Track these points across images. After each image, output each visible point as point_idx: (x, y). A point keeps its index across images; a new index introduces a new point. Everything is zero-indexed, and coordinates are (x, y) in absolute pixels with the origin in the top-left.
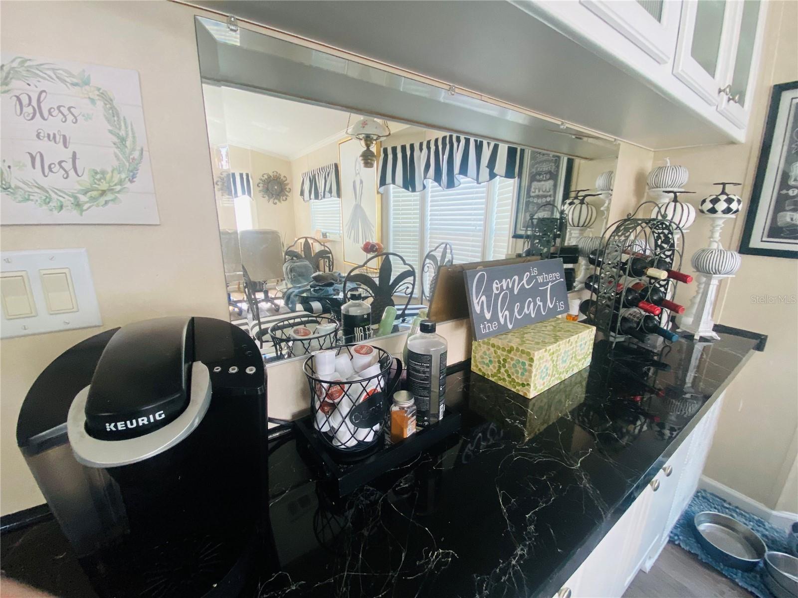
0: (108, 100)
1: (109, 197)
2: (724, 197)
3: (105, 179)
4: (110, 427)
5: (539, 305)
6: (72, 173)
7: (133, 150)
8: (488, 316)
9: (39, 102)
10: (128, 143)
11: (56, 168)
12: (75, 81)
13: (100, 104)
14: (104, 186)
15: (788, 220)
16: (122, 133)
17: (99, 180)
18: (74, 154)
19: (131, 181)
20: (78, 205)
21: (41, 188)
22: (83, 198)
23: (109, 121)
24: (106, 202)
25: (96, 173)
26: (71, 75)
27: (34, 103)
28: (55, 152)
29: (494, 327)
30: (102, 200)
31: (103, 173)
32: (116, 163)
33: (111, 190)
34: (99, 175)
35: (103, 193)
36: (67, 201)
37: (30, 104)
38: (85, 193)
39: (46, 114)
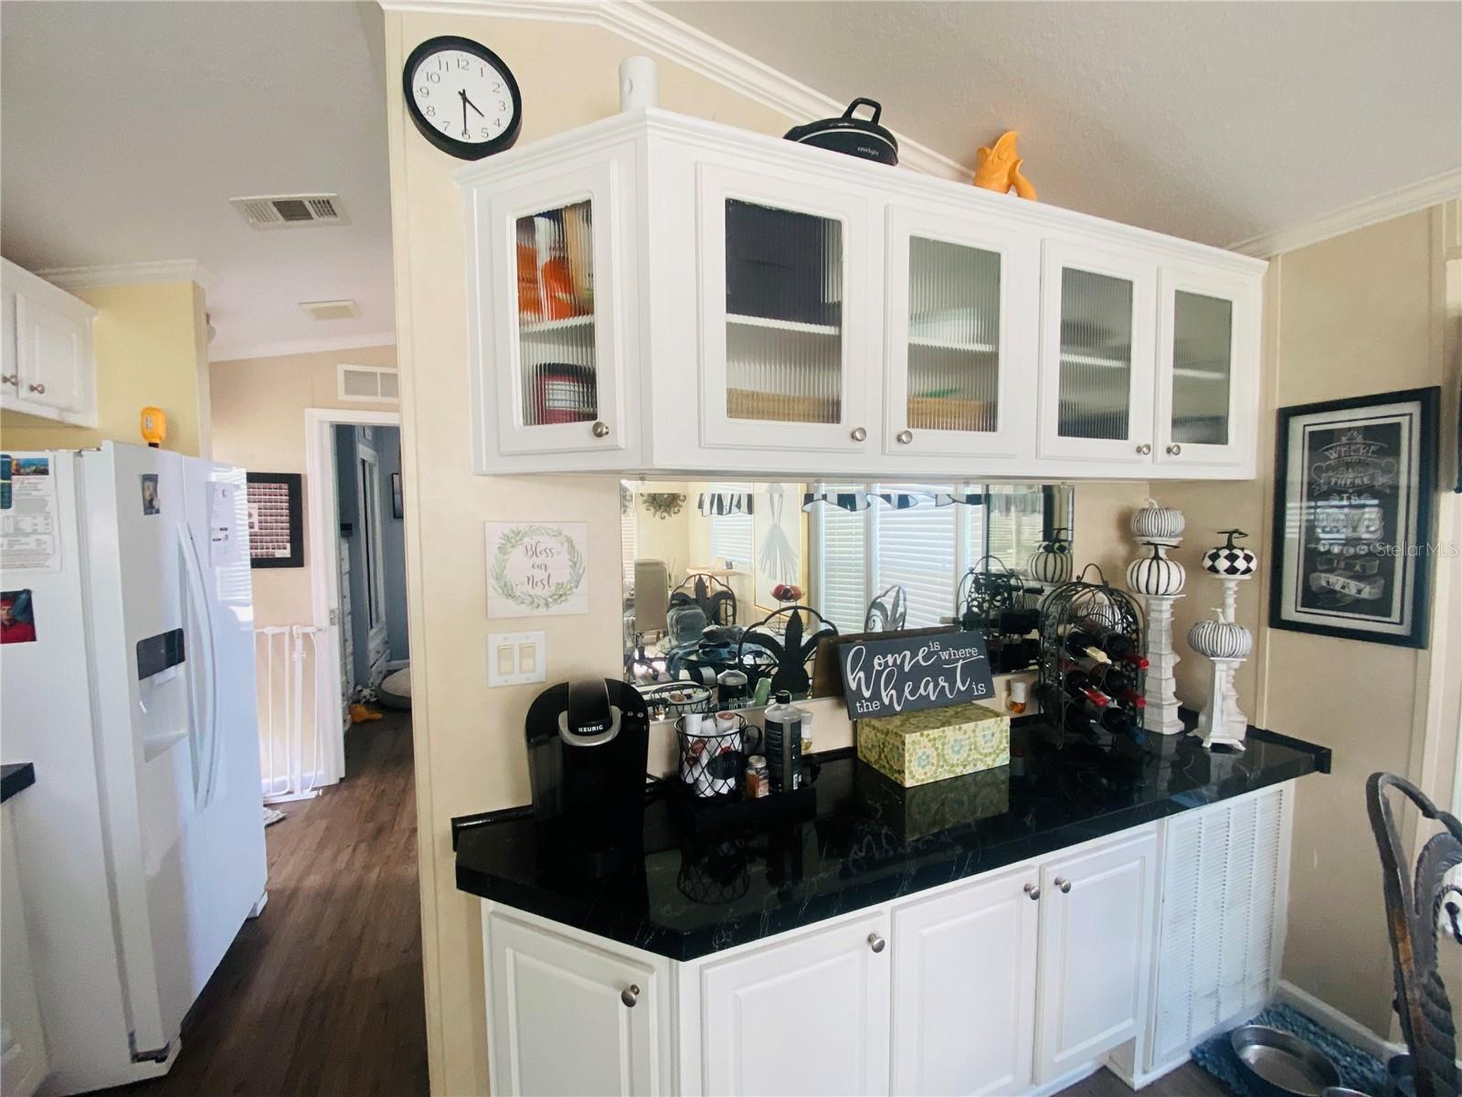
0: (570, 541)
1: (563, 598)
2: (1225, 552)
3: (563, 587)
4: (580, 730)
5: (943, 687)
6: (547, 587)
7: (580, 569)
8: (867, 694)
9: (535, 547)
10: (578, 566)
11: (539, 584)
12: (554, 533)
13: (566, 544)
14: (562, 592)
15: (1324, 584)
16: (575, 559)
17: (560, 588)
18: (549, 575)
19: (577, 587)
20: (547, 604)
21: (530, 596)
22: (550, 600)
23: (569, 553)
24: (562, 601)
25: (559, 584)
26: (553, 531)
27: (533, 549)
28: (540, 575)
29: (875, 705)
30: (559, 601)
31: (563, 584)
32: (569, 578)
33: (565, 594)
34: (560, 585)
35: (561, 596)
36: (542, 602)
37: (531, 549)
38: (551, 597)
39: (538, 554)
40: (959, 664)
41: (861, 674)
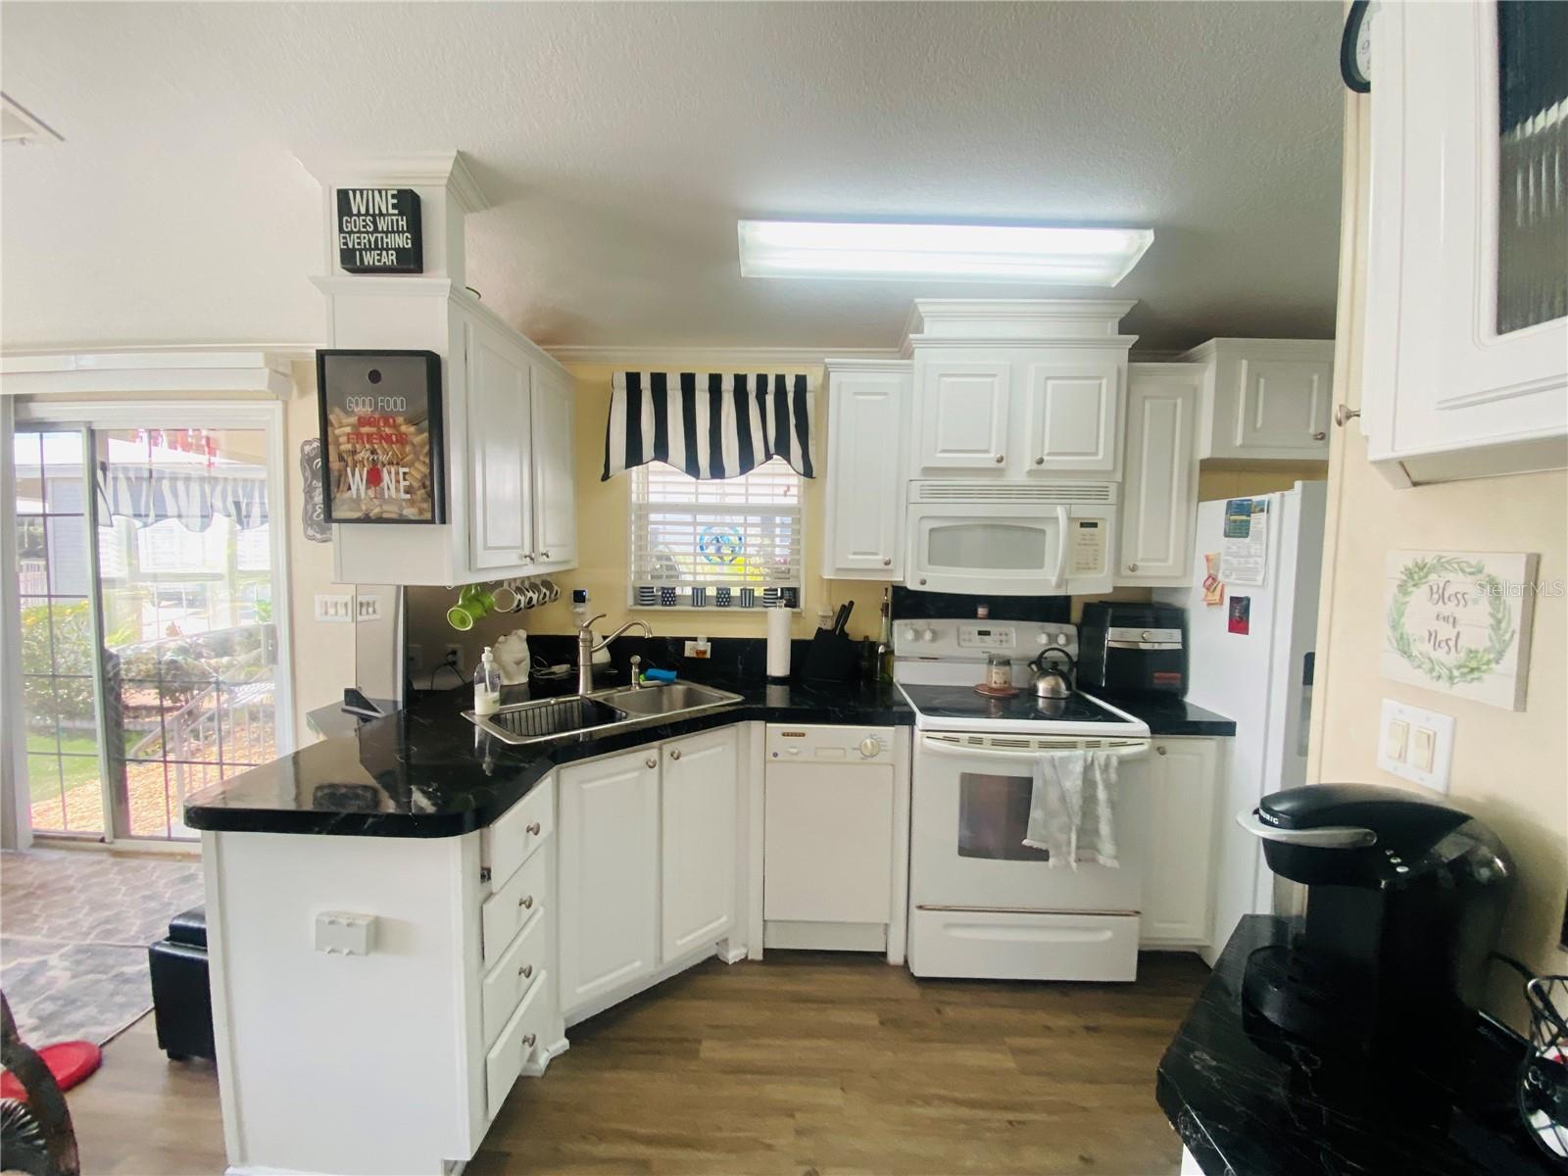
3: (1476, 657)
6: (1453, 649)
7: (1506, 632)
9: (1444, 589)
11: (1443, 644)
12: (1472, 570)
14: (1474, 664)
16: (1500, 616)
17: (1472, 658)
18: (1459, 633)
19: (1497, 663)
20: (1451, 678)
21: (1430, 659)
22: (1456, 673)
23: (1491, 604)
24: (1473, 679)
25: (1471, 652)
26: (1470, 566)
27: (1440, 591)
28: (1446, 631)
30: (1469, 677)
31: (1477, 652)
32: (1488, 644)
33: (1478, 669)
35: (1472, 670)
36: (1445, 672)
37: (1437, 592)
38: (1459, 667)
39: (1446, 600)
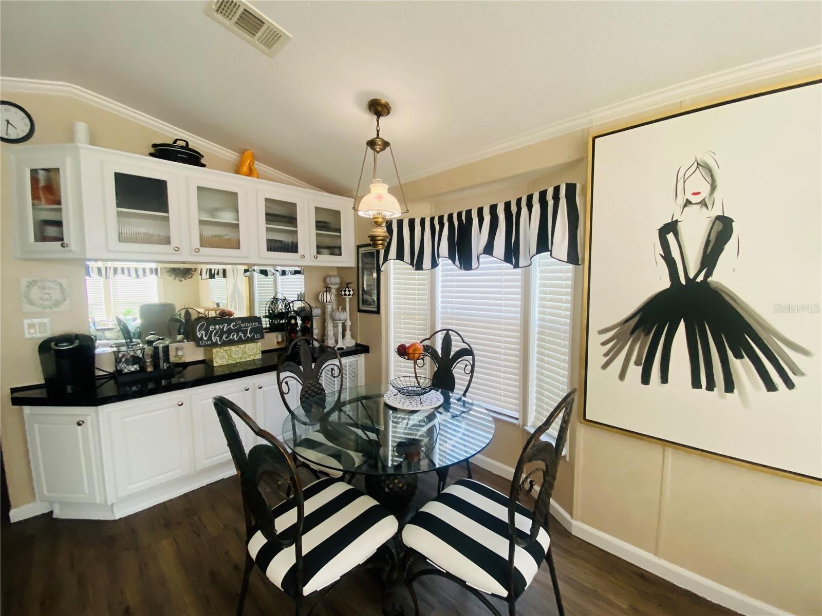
2: (347, 289)
5: (241, 336)
6: (50, 301)
8: (205, 339)
10: (64, 293)
11: (46, 300)
12: (53, 281)
13: (58, 285)
18: (51, 297)
19: (64, 302)
20: (51, 308)
21: (42, 305)
23: (60, 288)
24: (58, 307)
25: (56, 300)
27: (43, 287)
28: (46, 297)
29: (209, 342)
32: (61, 298)
33: (59, 304)
36: (48, 307)
38: (52, 305)
39: (45, 289)
40: (249, 328)
41: (204, 332)
